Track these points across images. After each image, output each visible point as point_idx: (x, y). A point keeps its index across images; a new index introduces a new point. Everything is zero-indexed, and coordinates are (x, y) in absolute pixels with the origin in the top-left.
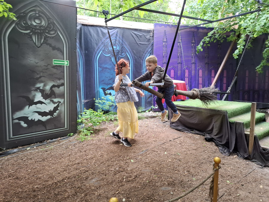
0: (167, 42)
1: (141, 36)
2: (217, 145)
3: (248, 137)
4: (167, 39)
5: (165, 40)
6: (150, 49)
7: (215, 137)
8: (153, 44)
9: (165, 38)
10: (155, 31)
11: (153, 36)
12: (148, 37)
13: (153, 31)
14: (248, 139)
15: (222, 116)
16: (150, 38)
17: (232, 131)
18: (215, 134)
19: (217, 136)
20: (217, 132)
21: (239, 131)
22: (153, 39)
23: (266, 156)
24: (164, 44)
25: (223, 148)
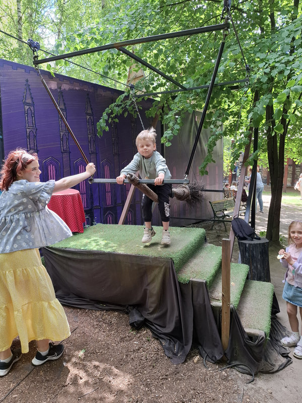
0: (33, 104)
2: (157, 336)
3: (218, 312)
4: (32, 98)
5: (29, 101)
7: (151, 318)
9: (28, 96)
10: (1, 78)
14: (218, 318)
15: (164, 268)
17: (185, 302)
18: (151, 310)
19: (155, 315)
20: (154, 305)
23: (256, 350)
24: (26, 109)
25: (169, 344)
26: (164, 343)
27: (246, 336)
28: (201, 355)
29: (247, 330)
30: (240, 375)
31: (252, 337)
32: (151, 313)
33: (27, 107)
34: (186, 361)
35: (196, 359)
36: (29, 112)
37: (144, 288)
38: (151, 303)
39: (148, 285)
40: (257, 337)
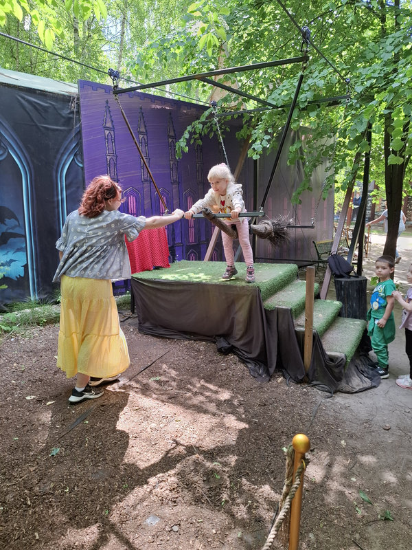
1: (45, 109)
2: (243, 361)
3: (301, 336)
4: (112, 122)
5: (109, 125)
6: (74, 145)
7: (238, 344)
8: (79, 133)
9: (109, 120)
10: (81, 100)
11: (78, 112)
12: (65, 112)
13: (78, 99)
15: (250, 296)
16: (71, 116)
17: (270, 328)
18: (238, 337)
19: (241, 342)
20: (241, 333)
21: (284, 326)
22: (80, 121)
23: (336, 370)
24: (107, 134)
25: (255, 366)
26: (250, 366)
27: (327, 358)
28: (284, 377)
29: (328, 353)
30: (320, 392)
31: (332, 359)
32: (239, 340)
33: (107, 132)
34: (270, 380)
35: (280, 380)
36: (110, 137)
37: (231, 317)
38: (238, 330)
39: (236, 313)
40: (337, 358)
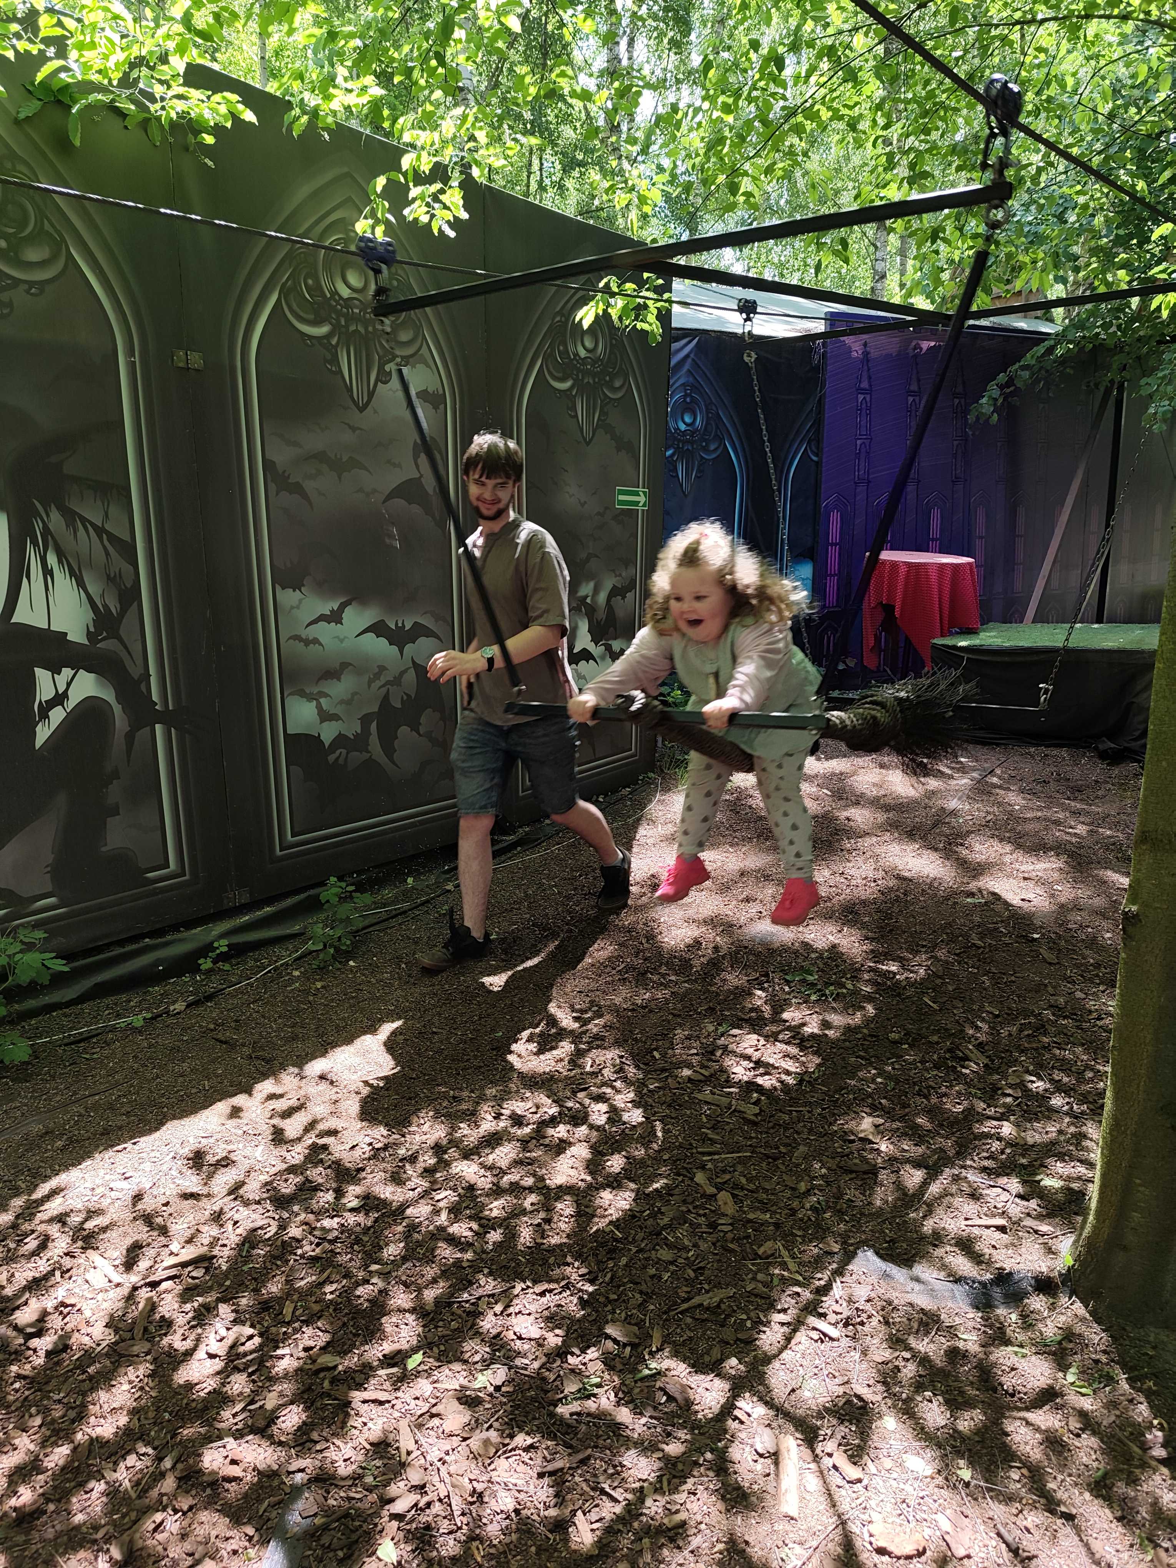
0: (869, 391)
5: (865, 385)
6: (811, 422)
8: (820, 403)
9: (865, 375)
12: (803, 370)
24: (860, 401)
33: (861, 397)
36: (864, 406)
